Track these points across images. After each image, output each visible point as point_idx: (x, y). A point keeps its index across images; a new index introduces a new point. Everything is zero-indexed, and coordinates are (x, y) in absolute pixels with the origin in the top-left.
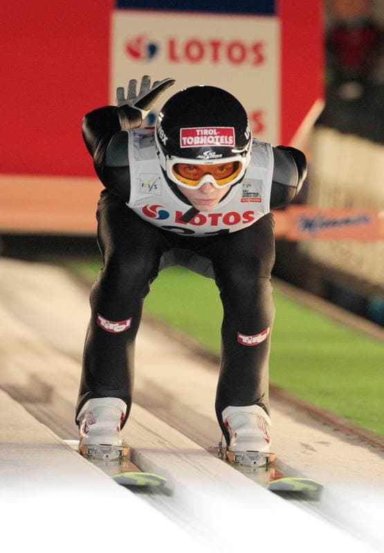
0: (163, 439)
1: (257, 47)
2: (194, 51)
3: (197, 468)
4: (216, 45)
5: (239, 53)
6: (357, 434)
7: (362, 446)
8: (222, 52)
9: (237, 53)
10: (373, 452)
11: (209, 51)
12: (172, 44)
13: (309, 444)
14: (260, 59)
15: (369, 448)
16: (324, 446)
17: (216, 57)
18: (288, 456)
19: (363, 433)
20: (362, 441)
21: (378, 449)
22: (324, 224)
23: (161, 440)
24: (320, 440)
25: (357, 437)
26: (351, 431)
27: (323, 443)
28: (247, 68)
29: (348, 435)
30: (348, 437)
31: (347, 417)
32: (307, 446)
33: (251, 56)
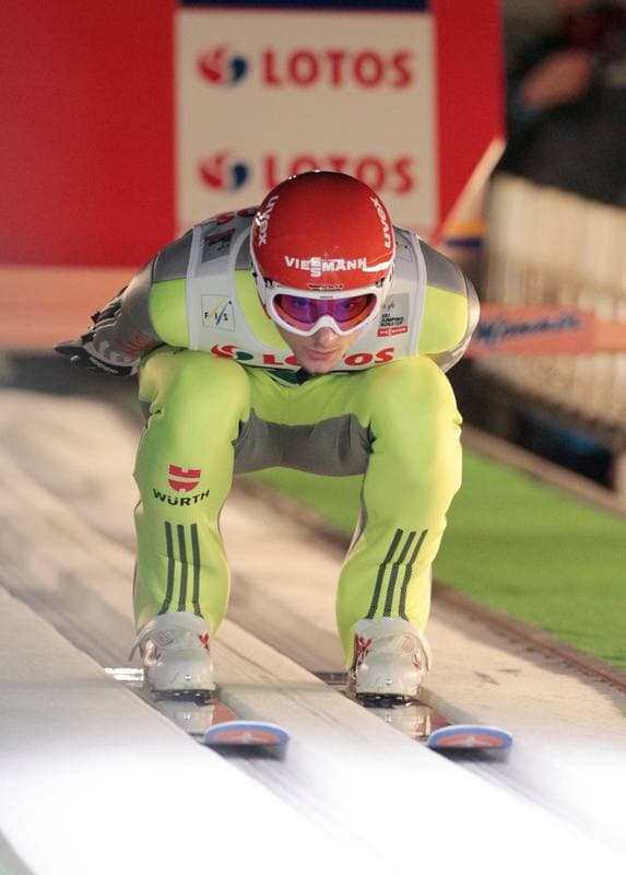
0: (266, 671)
1: (400, 60)
2: (304, 68)
3: (316, 714)
4: (336, 57)
5: (372, 70)
6: (561, 655)
7: (568, 674)
8: (347, 67)
9: (369, 70)
10: (585, 683)
11: (326, 68)
12: (269, 58)
13: (488, 673)
14: (405, 79)
15: (579, 676)
16: (511, 676)
17: (336, 78)
18: (455, 693)
19: (571, 655)
20: (569, 666)
21: (594, 678)
22: (507, 332)
23: (263, 674)
24: (506, 668)
25: (561, 660)
26: (553, 650)
27: (509, 671)
28: (385, 93)
29: (547, 657)
30: (550, 661)
31: (548, 630)
32: (483, 677)
33: (391, 74)
